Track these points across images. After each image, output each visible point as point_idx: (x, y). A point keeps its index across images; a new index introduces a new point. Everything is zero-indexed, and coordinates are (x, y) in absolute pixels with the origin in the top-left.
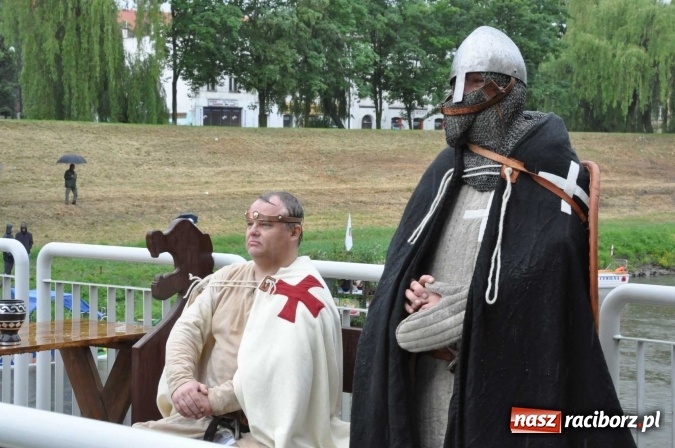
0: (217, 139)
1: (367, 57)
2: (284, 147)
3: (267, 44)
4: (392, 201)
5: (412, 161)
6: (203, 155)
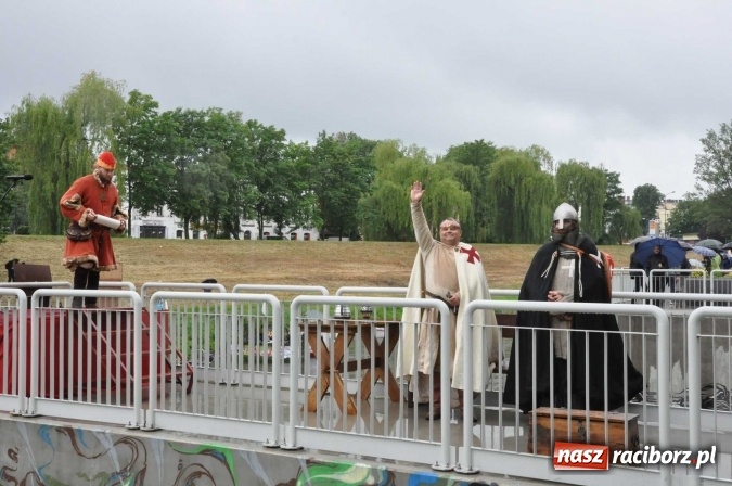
3: (191, 186)
5: (286, 260)
6: (153, 257)
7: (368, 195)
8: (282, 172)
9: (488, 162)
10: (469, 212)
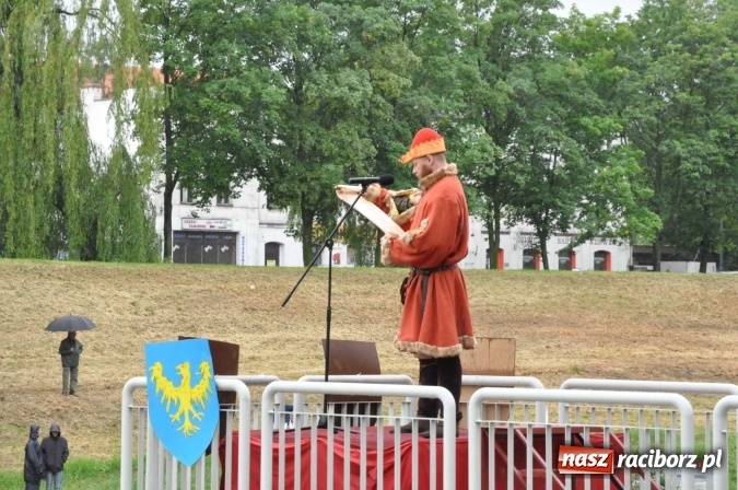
0: (253, 287)
1: (483, 150)
2: (361, 299)
3: (322, 131)
6: (235, 313)
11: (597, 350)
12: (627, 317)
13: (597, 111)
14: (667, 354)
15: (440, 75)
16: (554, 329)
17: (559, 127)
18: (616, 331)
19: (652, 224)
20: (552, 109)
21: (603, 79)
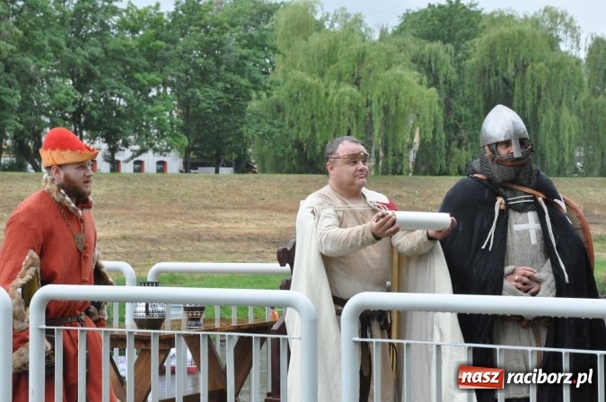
1: (67, 94)
4: (108, 251)
5: (123, 207)
7: (264, 95)
8: (116, 56)
9: (468, 37)
10: (435, 122)
11: (142, 224)
12: (163, 203)
13: (146, 69)
14: (187, 226)
15: (37, 43)
16: (114, 211)
17: (120, 80)
18: (156, 212)
19: (181, 142)
20: (114, 67)
21: (149, 49)
